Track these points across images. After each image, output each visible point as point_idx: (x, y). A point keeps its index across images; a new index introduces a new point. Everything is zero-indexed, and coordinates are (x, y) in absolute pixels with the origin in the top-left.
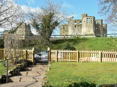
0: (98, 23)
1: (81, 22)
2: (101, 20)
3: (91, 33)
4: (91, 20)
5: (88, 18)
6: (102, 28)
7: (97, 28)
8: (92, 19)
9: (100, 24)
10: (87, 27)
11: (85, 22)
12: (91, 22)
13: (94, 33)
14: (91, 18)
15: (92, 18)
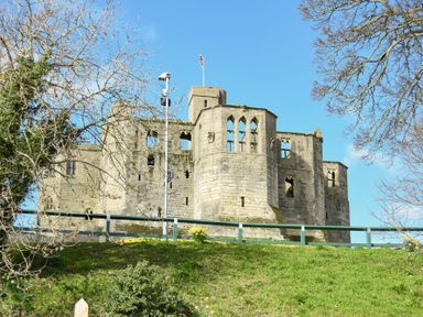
0: (293, 154)
1: (188, 137)
2: (314, 136)
3: (251, 215)
4: (254, 132)
5: (231, 118)
6: (321, 189)
7: (288, 185)
8: (261, 127)
9: (308, 158)
10: (225, 168)
11: (211, 136)
12: (254, 144)
13: (270, 215)
14: (255, 120)
15: (261, 116)
